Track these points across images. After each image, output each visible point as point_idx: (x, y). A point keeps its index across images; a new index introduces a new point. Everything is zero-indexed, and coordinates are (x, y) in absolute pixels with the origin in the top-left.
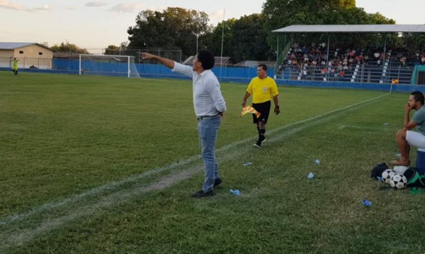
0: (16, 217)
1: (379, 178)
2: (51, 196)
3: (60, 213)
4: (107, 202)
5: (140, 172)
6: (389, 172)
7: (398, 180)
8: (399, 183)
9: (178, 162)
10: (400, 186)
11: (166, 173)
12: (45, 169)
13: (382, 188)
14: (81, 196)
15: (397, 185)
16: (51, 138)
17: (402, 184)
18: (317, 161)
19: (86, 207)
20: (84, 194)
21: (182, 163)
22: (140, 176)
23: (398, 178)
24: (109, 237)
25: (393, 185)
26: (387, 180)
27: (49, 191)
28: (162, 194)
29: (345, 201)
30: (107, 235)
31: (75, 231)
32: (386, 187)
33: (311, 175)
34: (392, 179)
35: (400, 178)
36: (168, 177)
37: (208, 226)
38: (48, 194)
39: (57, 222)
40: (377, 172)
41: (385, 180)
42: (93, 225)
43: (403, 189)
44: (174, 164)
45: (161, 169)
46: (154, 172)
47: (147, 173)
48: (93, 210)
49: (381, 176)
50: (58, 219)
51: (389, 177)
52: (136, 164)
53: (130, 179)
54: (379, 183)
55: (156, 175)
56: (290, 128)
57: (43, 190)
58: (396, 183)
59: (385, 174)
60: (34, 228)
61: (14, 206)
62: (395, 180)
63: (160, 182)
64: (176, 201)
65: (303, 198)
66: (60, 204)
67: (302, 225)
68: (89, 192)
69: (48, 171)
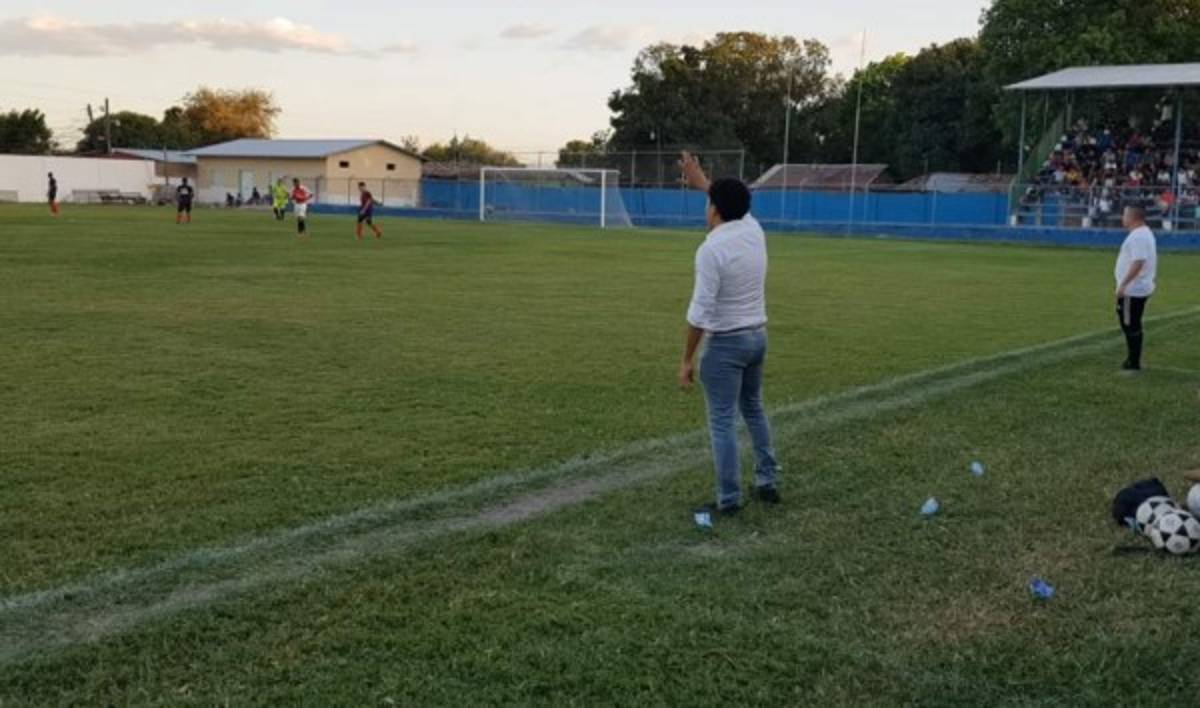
0: (122, 575)
1: (1128, 520)
2: (227, 529)
3: (222, 571)
4: (349, 552)
5: (474, 480)
6: (1154, 505)
7: (1172, 529)
8: (1175, 539)
9: (586, 457)
10: (1178, 545)
11: (538, 485)
12: (250, 465)
13: (1123, 550)
14: (296, 532)
15: (1170, 544)
16: (309, 387)
17: (1184, 541)
19: (292, 560)
20: (304, 529)
21: (597, 458)
22: (469, 490)
23: (1172, 522)
24: (300, 635)
25: (1159, 542)
26: (1148, 527)
27: (229, 516)
28: (494, 538)
30: (297, 631)
31: (230, 617)
32: (1138, 546)
34: (1157, 527)
35: (1178, 523)
36: (538, 495)
38: (223, 525)
39: (207, 594)
40: (1125, 506)
41: (1142, 526)
42: (280, 604)
43: (1186, 555)
44: (576, 462)
45: (533, 474)
46: (508, 479)
47: (488, 484)
48: (302, 570)
49: (1133, 515)
50: (213, 586)
51: (1152, 519)
52: (477, 459)
53: (438, 497)
54: (1120, 535)
55: (508, 489)
56: (962, 372)
57: (216, 514)
58: (1166, 536)
59: (1144, 511)
60: (147, 603)
61: (129, 550)
62: (1165, 528)
63: (511, 507)
64: (516, 557)
65: (864, 566)
66: (239, 550)
67: (810, 637)
68: (317, 526)
69: (255, 469)
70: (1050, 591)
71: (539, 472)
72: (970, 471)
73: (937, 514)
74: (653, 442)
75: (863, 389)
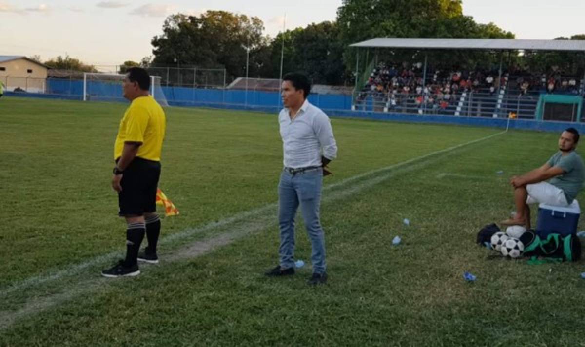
1: (486, 243)
2: (38, 266)
3: (53, 289)
6: (500, 236)
7: (512, 247)
8: (513, 251)
9: (217, 222)
10: (515, 254)
11: (200, 237)
12: (32, 230)
13: (490, 258)
14: (81, 266)
15: (511, 254)
16: (41, 188)
17: (517, 252)
18: (406, 221)
19: (89, 281)
20: (85, 265)
21: (223, 222)
23: (511, 244)
24: (119, 323)
25: (505, 253)
26: (497, 247)
27: (37, 260)
28: (195, 265)
29: (441, 274)
30: (116, 321)
31: (72, 315)
32: (496, 256)
33: (397, 240)
34: (504, 245)
35: (515, 244)
36: (203, 241)
37: (255, 307)
38: (35, 264)
39: (47, 303)
40: (485, 236)
41: (494, 246)
42: (97, 306)
43: (517, 258)
44: (212, 224)
45: (194, 231)
46: (183, 234)
47: (174, 237)
48: (98, 286)
49: (490, 241)
50: (49, 298)
51: (500, 243)
54: (486, 251)
55: (186, 239)
56: (371, 177)
58: (509, 250)
59: (495, 239)
60: (15, 310)
62: (508, 246)
63: (191, 248)
64: (213, 274)
65: (385, 270)
66: (52, 277)
67: (383, 306)
68: (92, 262)
69: (37, 232)
70: (474, 277)
71: (197, 230)
72: (403, 223)
73: (401, 243)
74: (247, 213)
75: (332, 185)
